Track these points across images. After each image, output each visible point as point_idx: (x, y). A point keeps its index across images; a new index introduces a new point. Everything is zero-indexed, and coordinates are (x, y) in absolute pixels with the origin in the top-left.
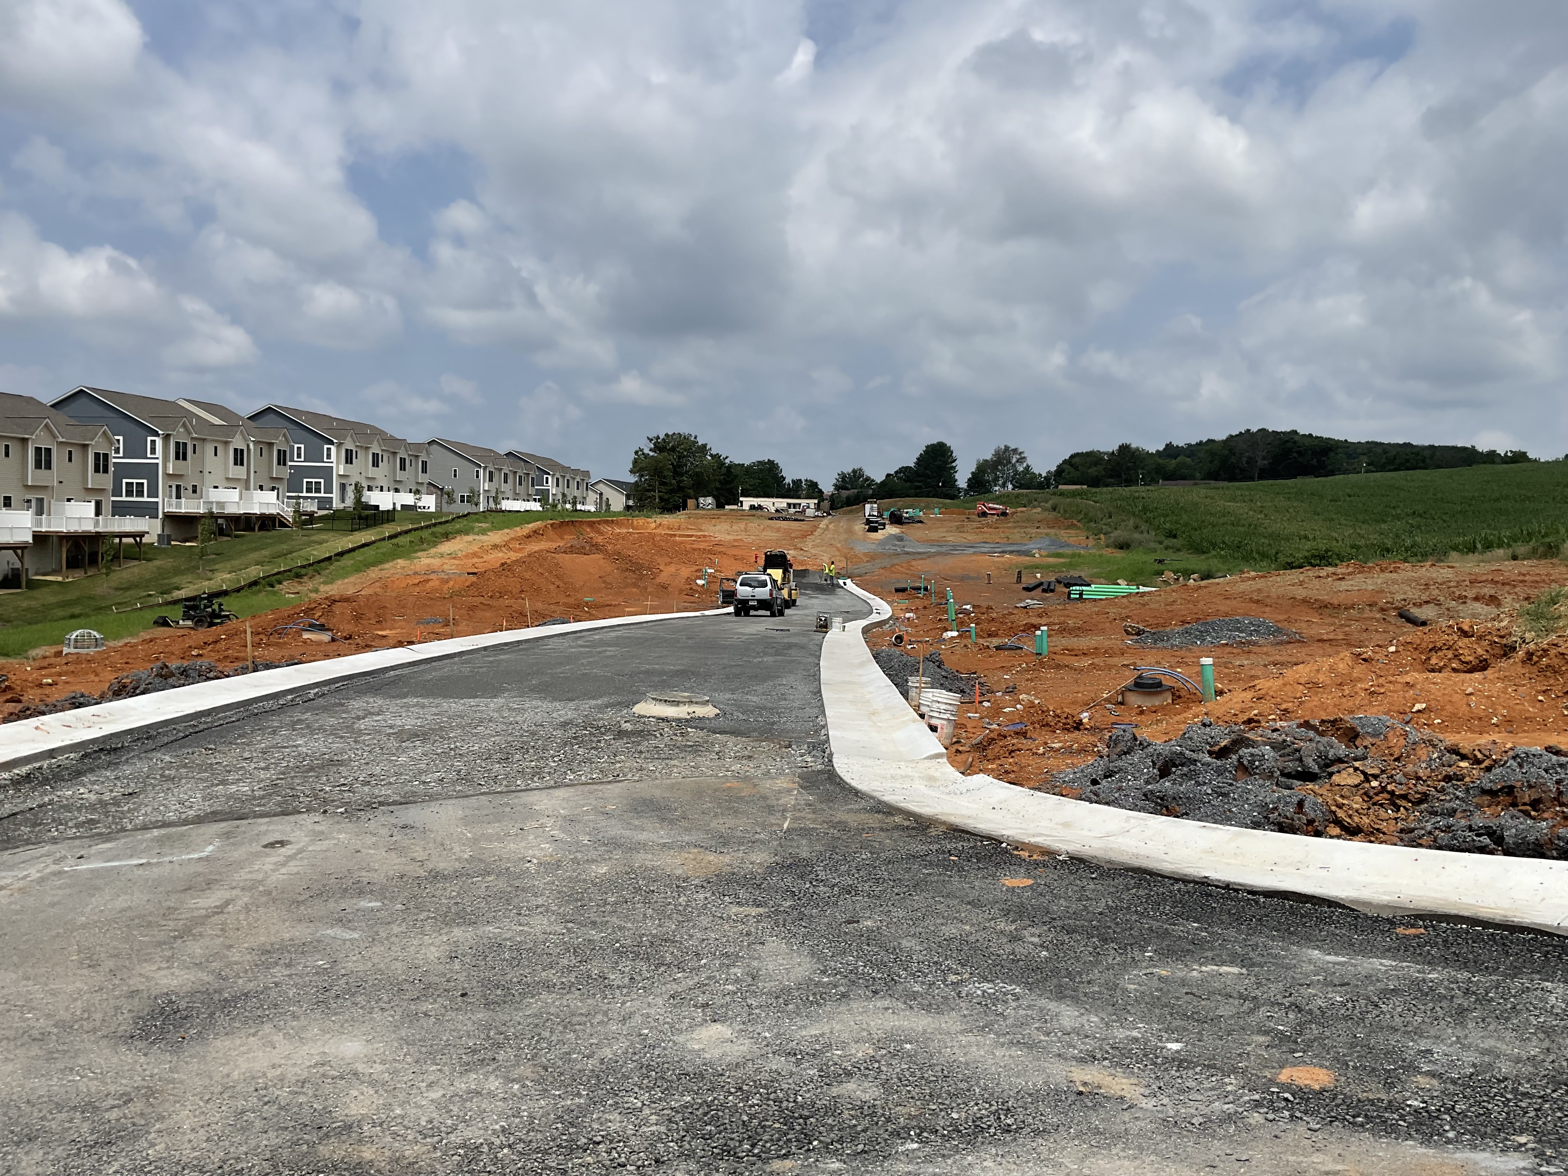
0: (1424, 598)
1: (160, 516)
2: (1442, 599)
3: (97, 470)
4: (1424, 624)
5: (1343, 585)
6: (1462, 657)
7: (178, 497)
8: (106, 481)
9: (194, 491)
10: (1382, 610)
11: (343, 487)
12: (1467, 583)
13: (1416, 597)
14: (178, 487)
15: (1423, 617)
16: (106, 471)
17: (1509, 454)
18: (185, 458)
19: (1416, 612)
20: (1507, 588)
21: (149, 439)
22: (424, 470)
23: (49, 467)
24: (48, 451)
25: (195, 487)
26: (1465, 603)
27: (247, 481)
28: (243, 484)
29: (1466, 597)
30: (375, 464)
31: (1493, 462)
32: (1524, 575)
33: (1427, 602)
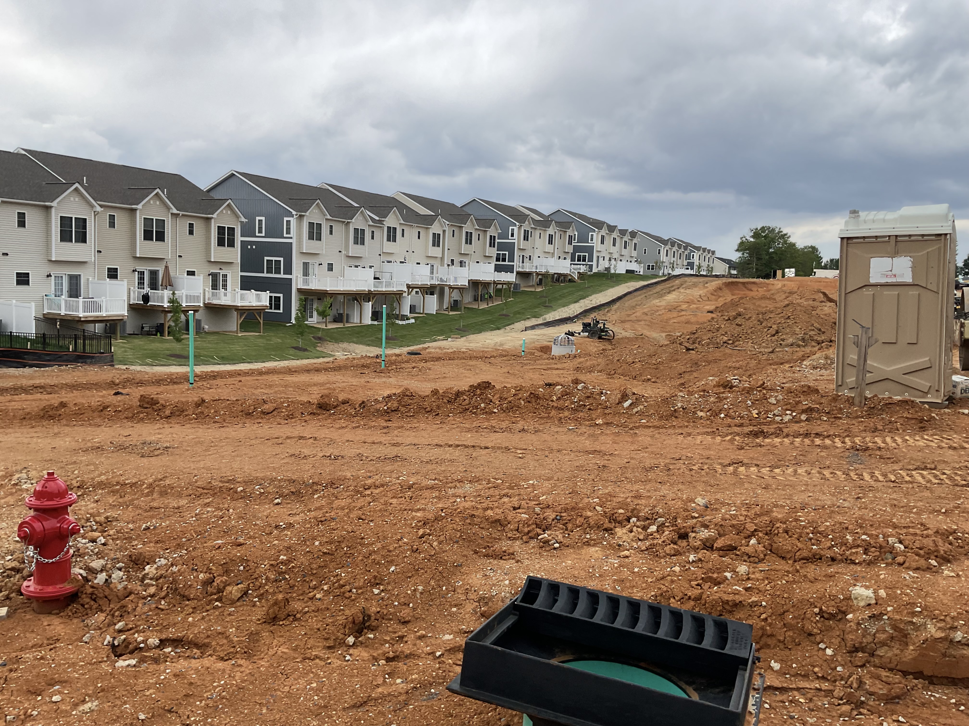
1: (515, 273)
3: (490, 246)
7: (523, 262)
8: (493, 252)
9: (530, 259)
11: (598, 257)
14: (523, 256)
16: (494, 247)
18: (527, 240)
21: (511, 228)
22: (635, 249)
23: (471, 243)
24: (471, 233)
25: (530, 256)
27: (553, 254)
28: (551, 254)
30: (614, 245)
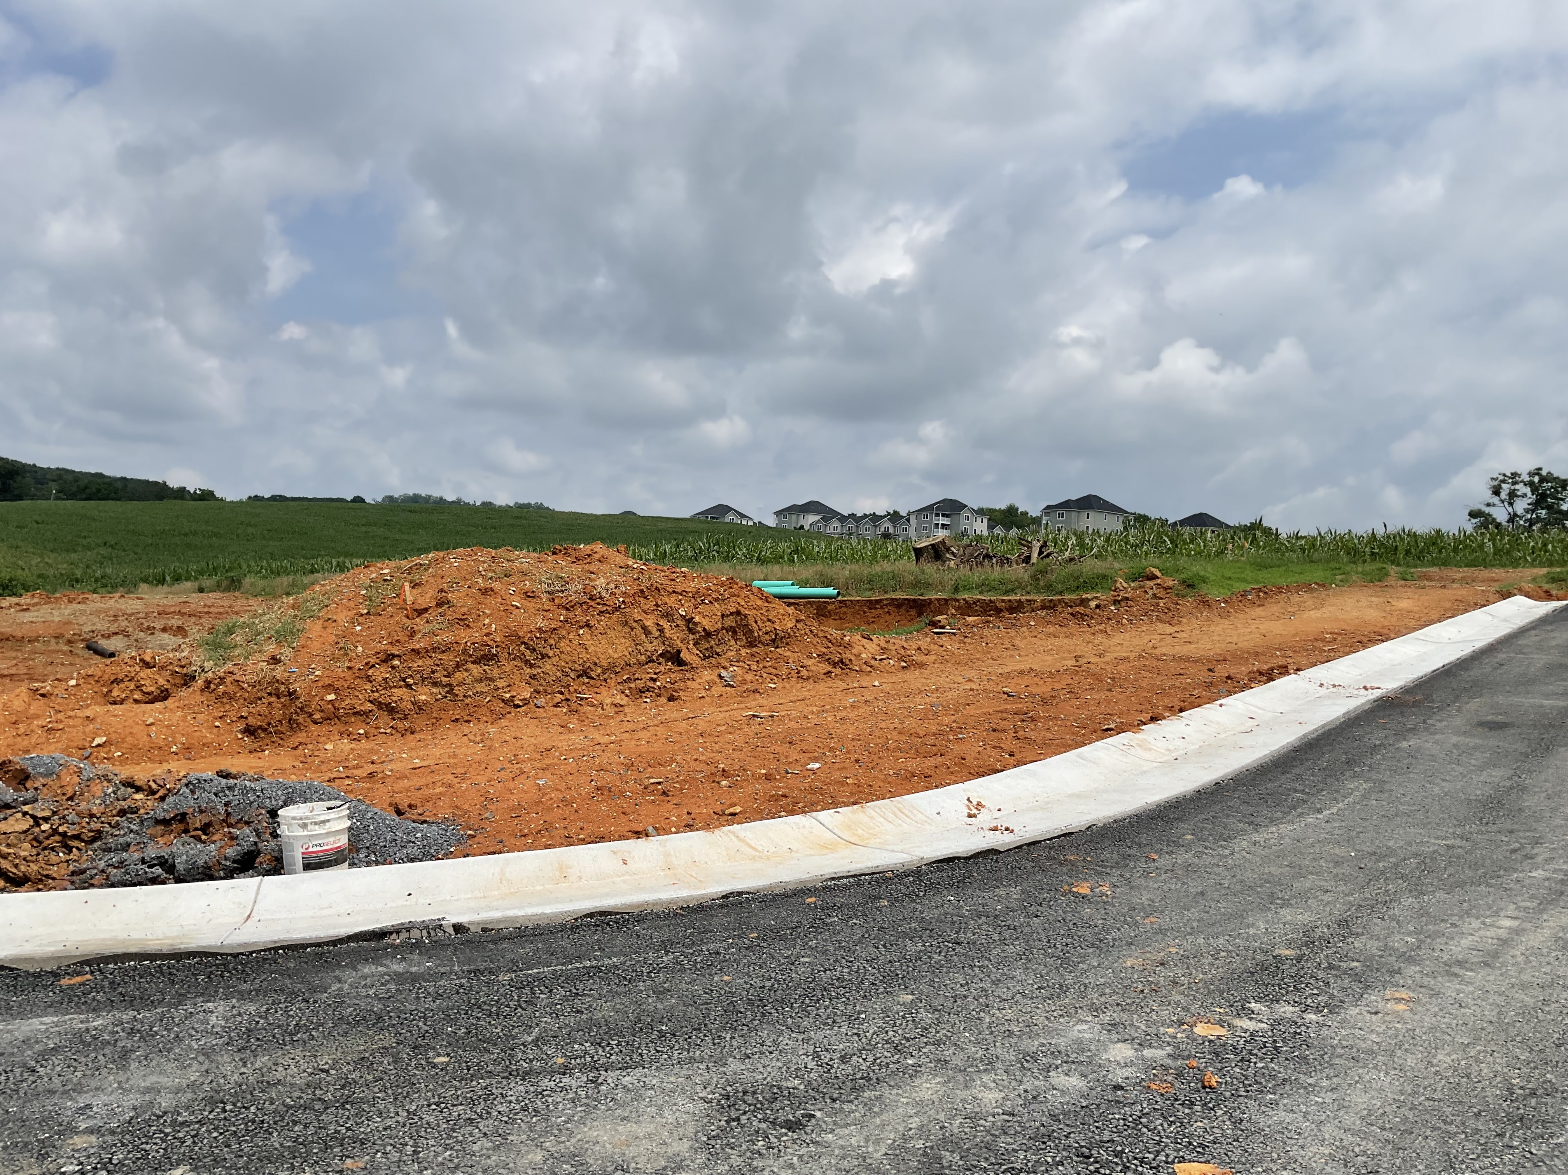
0: (113, 629)
2: (131, 630)
4: (112, 655)
5: (27, 617)
6: (144, 688)
10: (70, 642)
12: (155, 614)
13: (105, 628)
15: (112, 649)
17: (198, 492)
19: (104, 643)
20: (193, 619)
26: (153, 634)
29: (154, 628)
31: (182, 498)
32: (209, 607)
33: (116, 634)
